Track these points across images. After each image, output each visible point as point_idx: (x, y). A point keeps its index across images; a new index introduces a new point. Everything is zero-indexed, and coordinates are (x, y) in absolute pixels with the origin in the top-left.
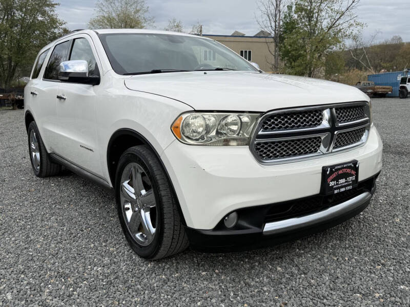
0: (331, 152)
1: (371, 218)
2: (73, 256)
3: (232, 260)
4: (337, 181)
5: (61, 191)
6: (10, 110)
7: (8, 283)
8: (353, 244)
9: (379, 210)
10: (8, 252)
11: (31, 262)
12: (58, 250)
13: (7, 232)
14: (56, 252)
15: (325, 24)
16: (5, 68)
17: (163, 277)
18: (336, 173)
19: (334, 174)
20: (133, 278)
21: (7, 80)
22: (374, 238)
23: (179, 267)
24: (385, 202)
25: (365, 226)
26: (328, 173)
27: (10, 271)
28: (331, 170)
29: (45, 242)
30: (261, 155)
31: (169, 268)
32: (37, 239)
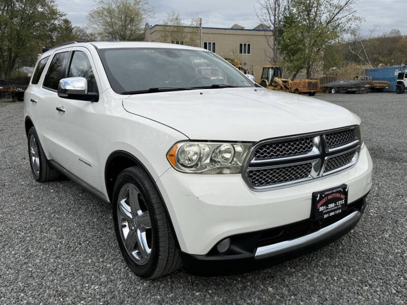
0: (322, 176)
1: (361, 233)
2: (71, 273)
3: (225, 279)
4: (327, 206)
5: (60, 199)
6: (10, 102)
7: (8, 302)
8: (343, 261)
9: (369, 223)
10: (8, 267)
11: (31, 279)
12: (57, 266)
13: (7, 244)
14: (55, 268)
15: (324, 18)
16: (5, 59)
17: (158, 297)
18: (326, 198)
19: (324, 199)
20: (129, 298)
21: (7, 71)
22: (363, 255)
23: (174, 286)
24: (376, 215)
25: (355, 242)
26: (318, 199)
27: (10, 288)
28: (321, 196)
29: (44, 257)
30: (253, 182)
31: (164, 287)
32: (36, 253)
